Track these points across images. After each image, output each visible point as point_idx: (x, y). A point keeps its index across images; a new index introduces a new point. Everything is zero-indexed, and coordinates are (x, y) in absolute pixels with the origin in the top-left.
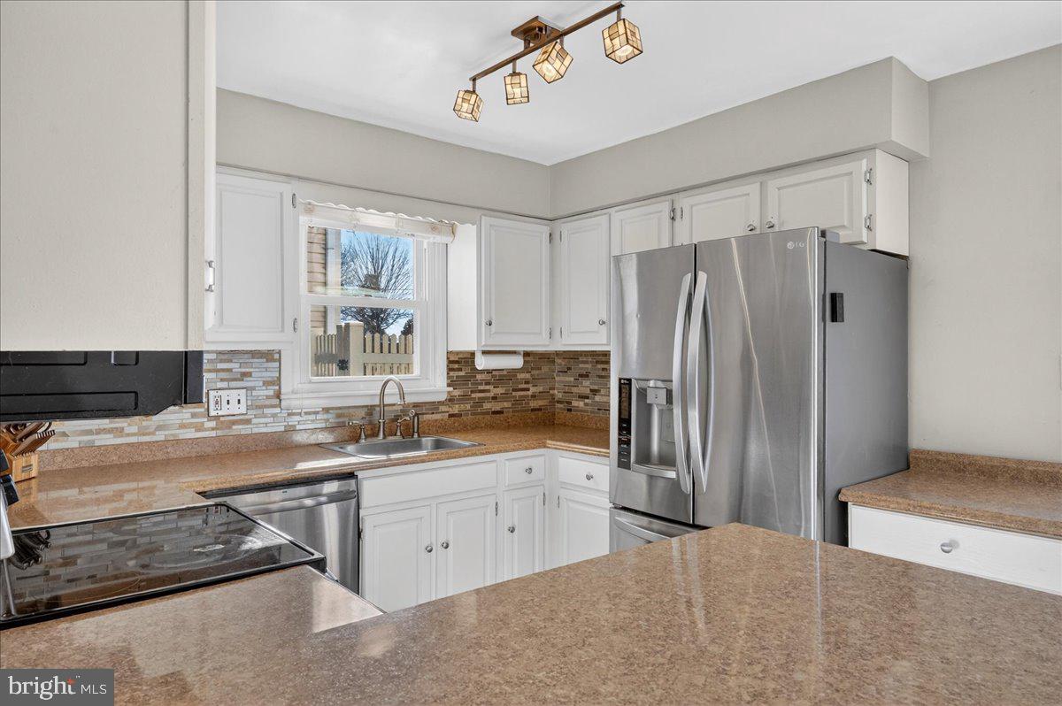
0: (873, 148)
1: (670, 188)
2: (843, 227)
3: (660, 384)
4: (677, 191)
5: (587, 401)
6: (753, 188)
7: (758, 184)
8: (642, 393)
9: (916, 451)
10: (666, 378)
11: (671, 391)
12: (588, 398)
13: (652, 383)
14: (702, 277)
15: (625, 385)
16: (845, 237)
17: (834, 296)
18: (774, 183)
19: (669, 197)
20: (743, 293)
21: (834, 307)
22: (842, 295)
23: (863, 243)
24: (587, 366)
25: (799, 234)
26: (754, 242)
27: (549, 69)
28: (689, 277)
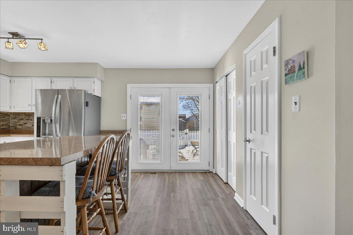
0: (95, 77)
1: (50, 76)
2: (89, 90)
3: (49, 118)
4: (53, 77)
5: (22, 126)
6: (71, 80)
7: (72, 80)
8: (44, 121)
9: (102, 131)
10: (51, 117)
11: (52, 119)
12: (23, 125)
13: (47, 118)
14: (60, 96)
15: (39, 119)
16: (89, 92)
17: (87, 102)
18: (76, 80)
19: (50, 78)
20: (69, 100)
21: (87, 104)
22: (88, 102)
23: (92, 94)
24: (23, 117)
25: (81, 90)
26: (71, 91)
27: (21, 45)
28: (56, 96)
